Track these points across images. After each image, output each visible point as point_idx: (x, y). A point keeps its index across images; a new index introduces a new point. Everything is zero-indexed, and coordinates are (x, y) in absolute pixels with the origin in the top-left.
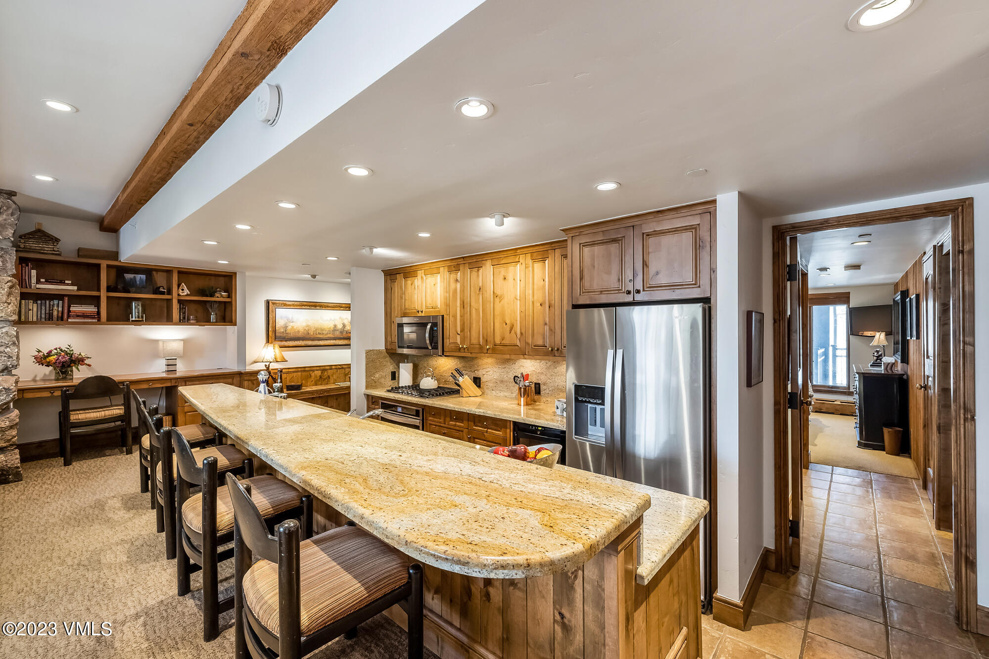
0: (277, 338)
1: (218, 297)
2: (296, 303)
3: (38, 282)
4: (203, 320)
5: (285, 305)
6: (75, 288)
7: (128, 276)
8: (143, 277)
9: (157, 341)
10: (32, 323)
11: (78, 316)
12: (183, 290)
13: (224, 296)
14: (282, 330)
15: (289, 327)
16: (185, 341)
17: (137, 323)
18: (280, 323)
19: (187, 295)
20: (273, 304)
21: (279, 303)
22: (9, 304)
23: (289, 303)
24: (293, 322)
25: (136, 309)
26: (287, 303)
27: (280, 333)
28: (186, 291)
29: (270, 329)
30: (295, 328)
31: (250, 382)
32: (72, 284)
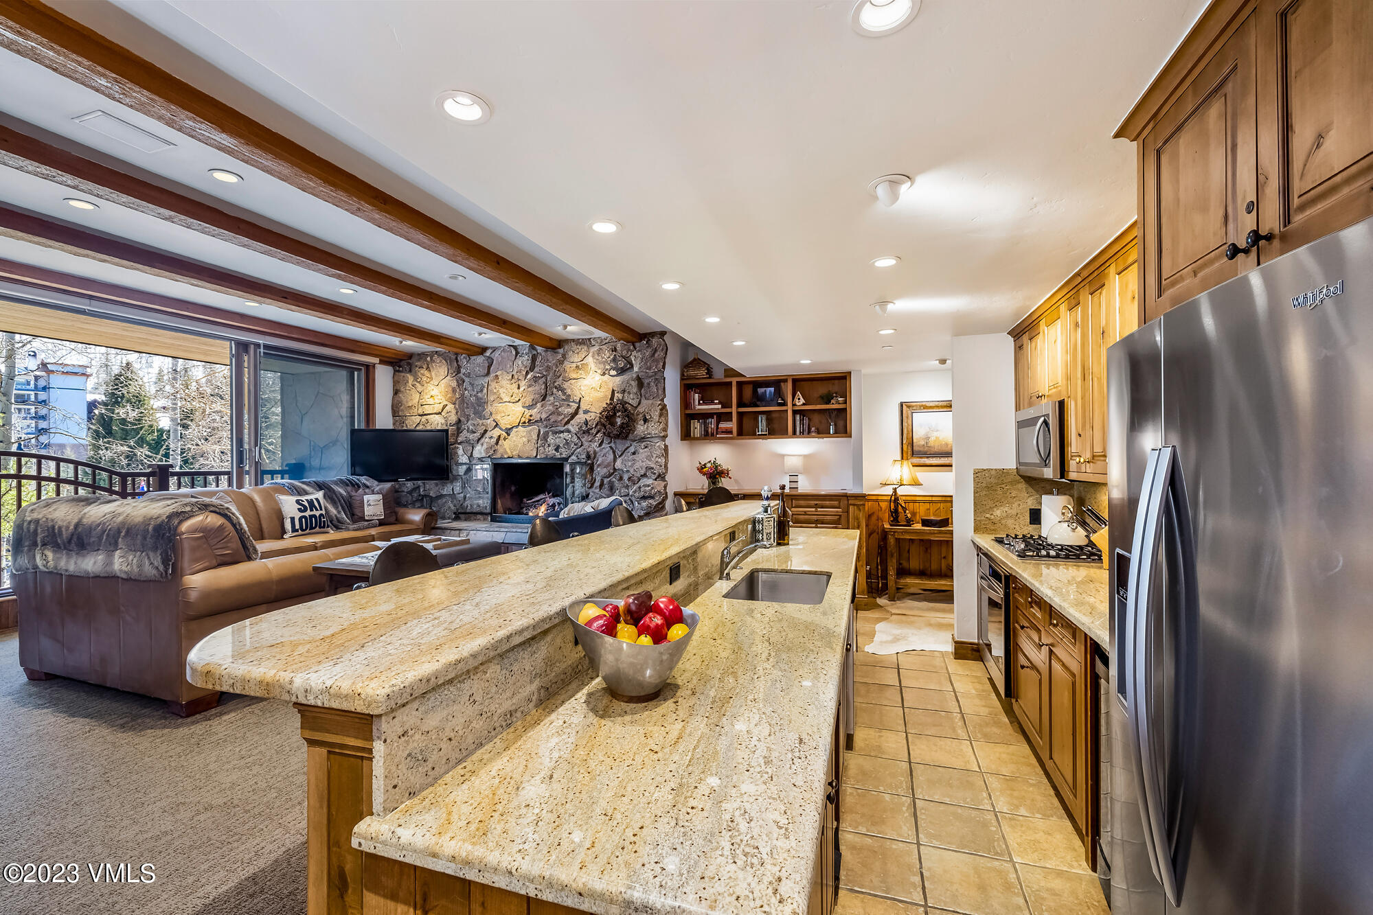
0: (913, 454)
1: (833, 404)
2: (940, 404)
3: (699, 404)
4: (822, 432)
5: (925, 407)
6: (720, 406)
7: (761, 390)
8: (772, 389)
9: (783, 456)
10: (697, 439)
11: (723, 432)
12: (799, 399)
13: (841, 402)
14: (922, 443)
15: (932, 439)
16: (806, 457)
17: (763, 436)
18: (919, 433)
19: (804, 404)
20: (908, 407)
21: (916, 406)
22: (661, 423)
23: (931, 404)
24: (937, 431)
25: (762, 423)
26: (928, 404)
27: (919, 446)
28: (802, 401)
29: (904, 442)
30: (941, 439)
31: (855, 507)
32: (719, 404)
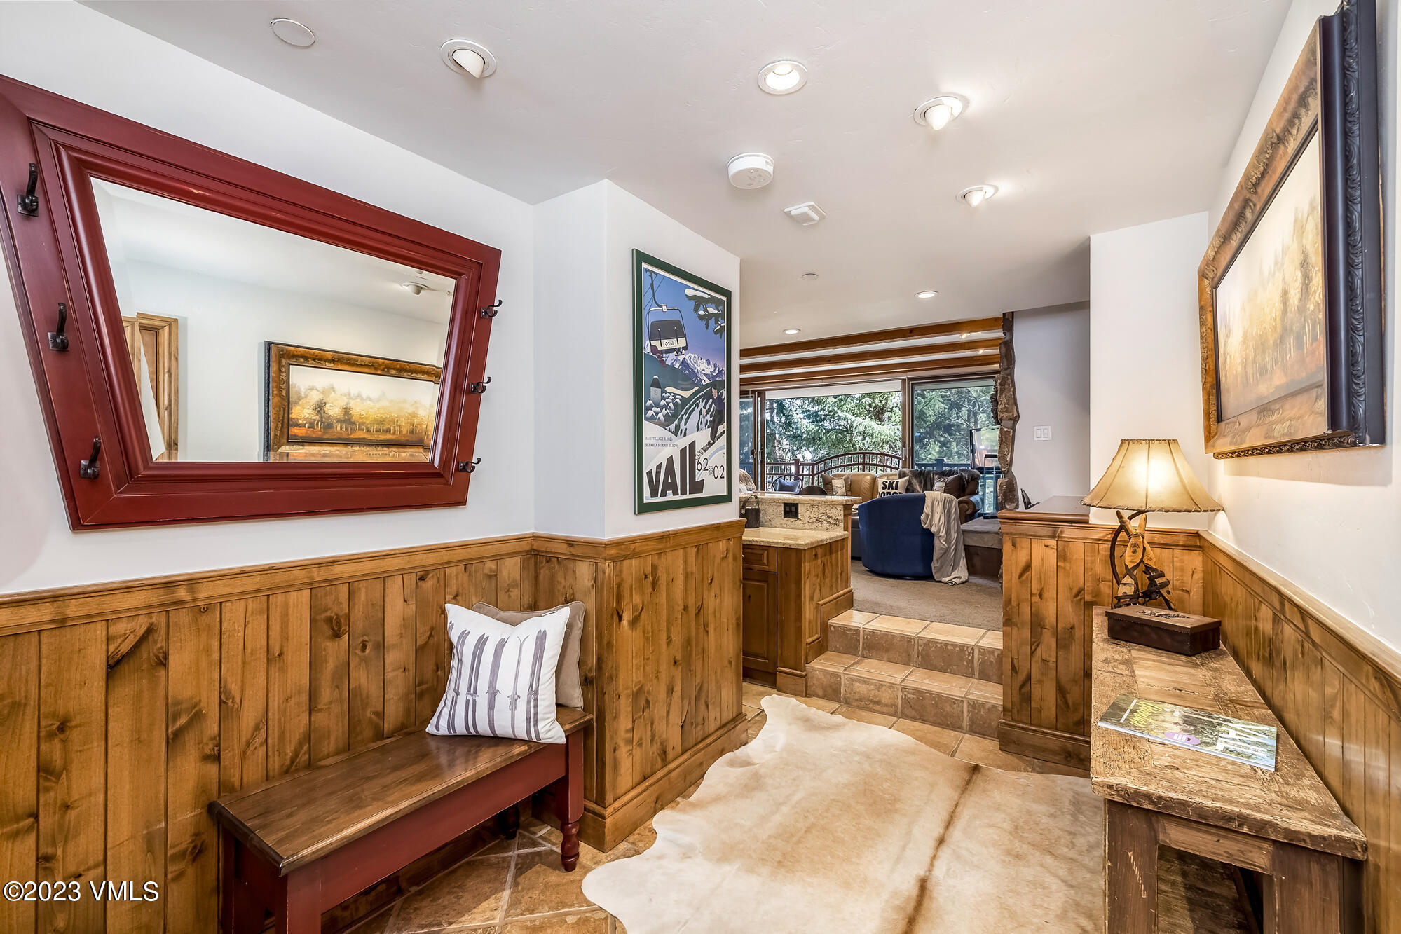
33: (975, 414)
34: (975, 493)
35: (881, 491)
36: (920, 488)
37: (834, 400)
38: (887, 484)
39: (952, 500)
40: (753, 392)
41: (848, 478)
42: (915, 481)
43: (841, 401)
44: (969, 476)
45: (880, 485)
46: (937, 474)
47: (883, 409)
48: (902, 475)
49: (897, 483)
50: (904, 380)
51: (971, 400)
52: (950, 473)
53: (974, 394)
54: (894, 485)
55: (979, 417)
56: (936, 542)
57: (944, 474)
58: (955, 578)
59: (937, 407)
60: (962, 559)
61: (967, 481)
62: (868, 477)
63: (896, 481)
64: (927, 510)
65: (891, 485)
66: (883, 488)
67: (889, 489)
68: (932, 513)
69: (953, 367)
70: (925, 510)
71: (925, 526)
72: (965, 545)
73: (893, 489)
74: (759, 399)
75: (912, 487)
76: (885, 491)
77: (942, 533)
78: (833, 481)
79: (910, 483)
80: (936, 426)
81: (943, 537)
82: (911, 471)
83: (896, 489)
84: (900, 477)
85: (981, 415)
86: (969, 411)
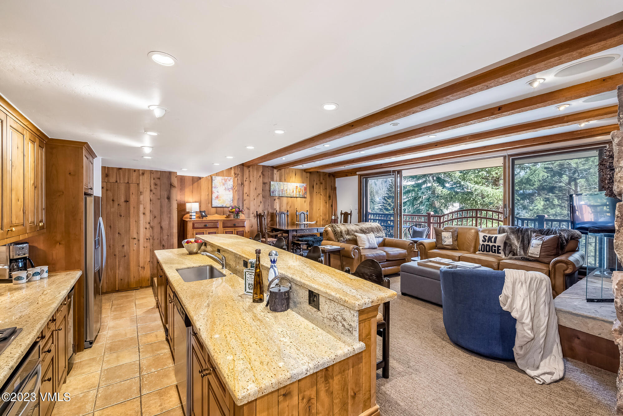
33: (575, 180)
34: (574, 250)
35: (481, 243)
36: (518, 242)
37: (460, 174)
38: (487, 238)
39: (541, 281)
40: (394, 171)
41: (455, 231)
42: (512, 237)
43: (464, 173)
44: (568, 236)
45: (481, 239)
46: (534, 232)
47: (498, 178)
48: (501, 231)
49: (496, 238)
50: (505, 157)
51: (571, 170)
52: (548, 232)
53: (574, 165)
54: (493, 239)
55: (578, 181)
56: (518, 327)
57: (541, 232)
58: (544, 374)
59: (541, 175)
60: (555, 346)
61: (567, 241)
62: (473, 231)
63: (495, 236)
64: (506, 290)
65: (490, 239)
66: (483, 241)
67: (488, 242)
68: (513, 295)
69: (552, 142)
70: (504, 291)
71: (505, 308)
72: (559, 326)
73: (491, 242)
74: (399, 175)
75: (510, 241)
76: (486, 243)
77: (527, 320)
78: (443, 233)
79: (508, 238)
80: (541, 189)
81: (528, 325)
82: (509, 228)
83: (495, 242)
84: (499, 233)
85: (580, 180)
86: (570, 178)
